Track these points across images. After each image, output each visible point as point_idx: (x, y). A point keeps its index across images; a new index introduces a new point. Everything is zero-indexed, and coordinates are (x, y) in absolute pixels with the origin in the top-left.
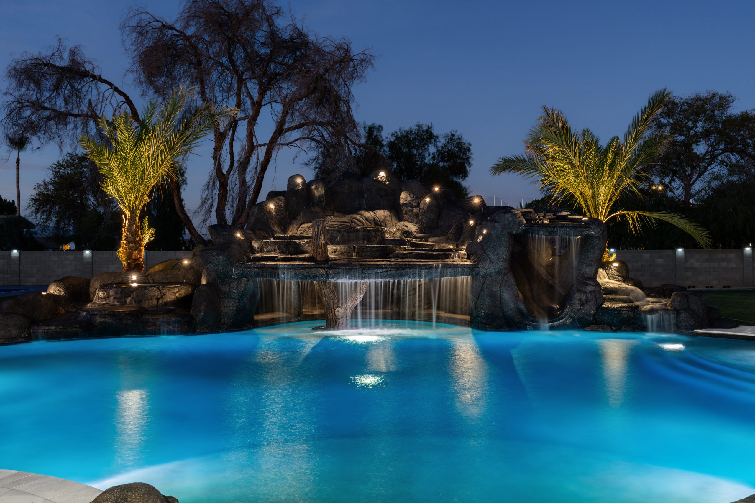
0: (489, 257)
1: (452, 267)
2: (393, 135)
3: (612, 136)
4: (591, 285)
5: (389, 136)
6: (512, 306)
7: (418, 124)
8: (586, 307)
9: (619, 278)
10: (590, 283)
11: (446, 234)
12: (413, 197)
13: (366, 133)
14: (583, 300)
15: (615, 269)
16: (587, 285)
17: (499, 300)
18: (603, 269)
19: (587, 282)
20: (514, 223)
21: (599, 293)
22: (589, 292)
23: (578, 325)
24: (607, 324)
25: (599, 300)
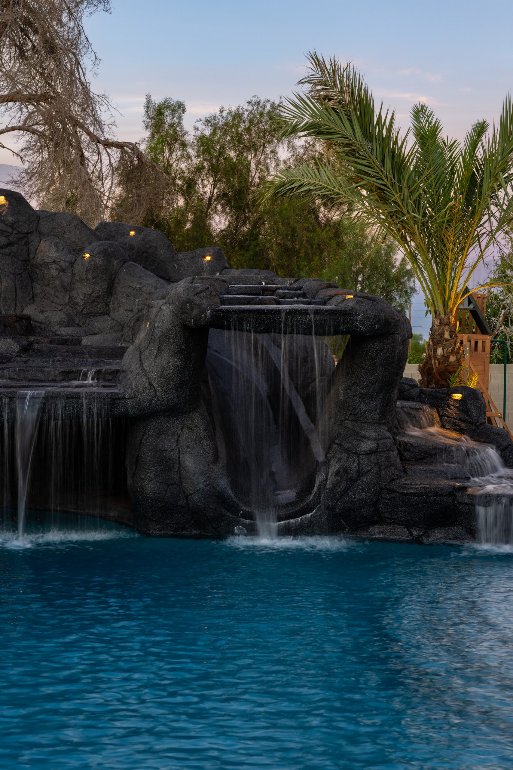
0: (148, 378)
2: (208, 121)
5: (200, 126)
6: (201, 482)
7: (254, 100)
8: (358, 487)
9: (463, 425)
10: (368, 434)
12: (63, 250)
13: (149, 117)
14: (351, 473)
15: (457, 405)
16: (361, 438)
17: (176, 470)
18: (432, 406)
19: (364, 433)
20: (190, 306)
21: (386, 458)
22: (365, 454)
23: (344, 525)
24: (403, 525)
25: (386, 472)
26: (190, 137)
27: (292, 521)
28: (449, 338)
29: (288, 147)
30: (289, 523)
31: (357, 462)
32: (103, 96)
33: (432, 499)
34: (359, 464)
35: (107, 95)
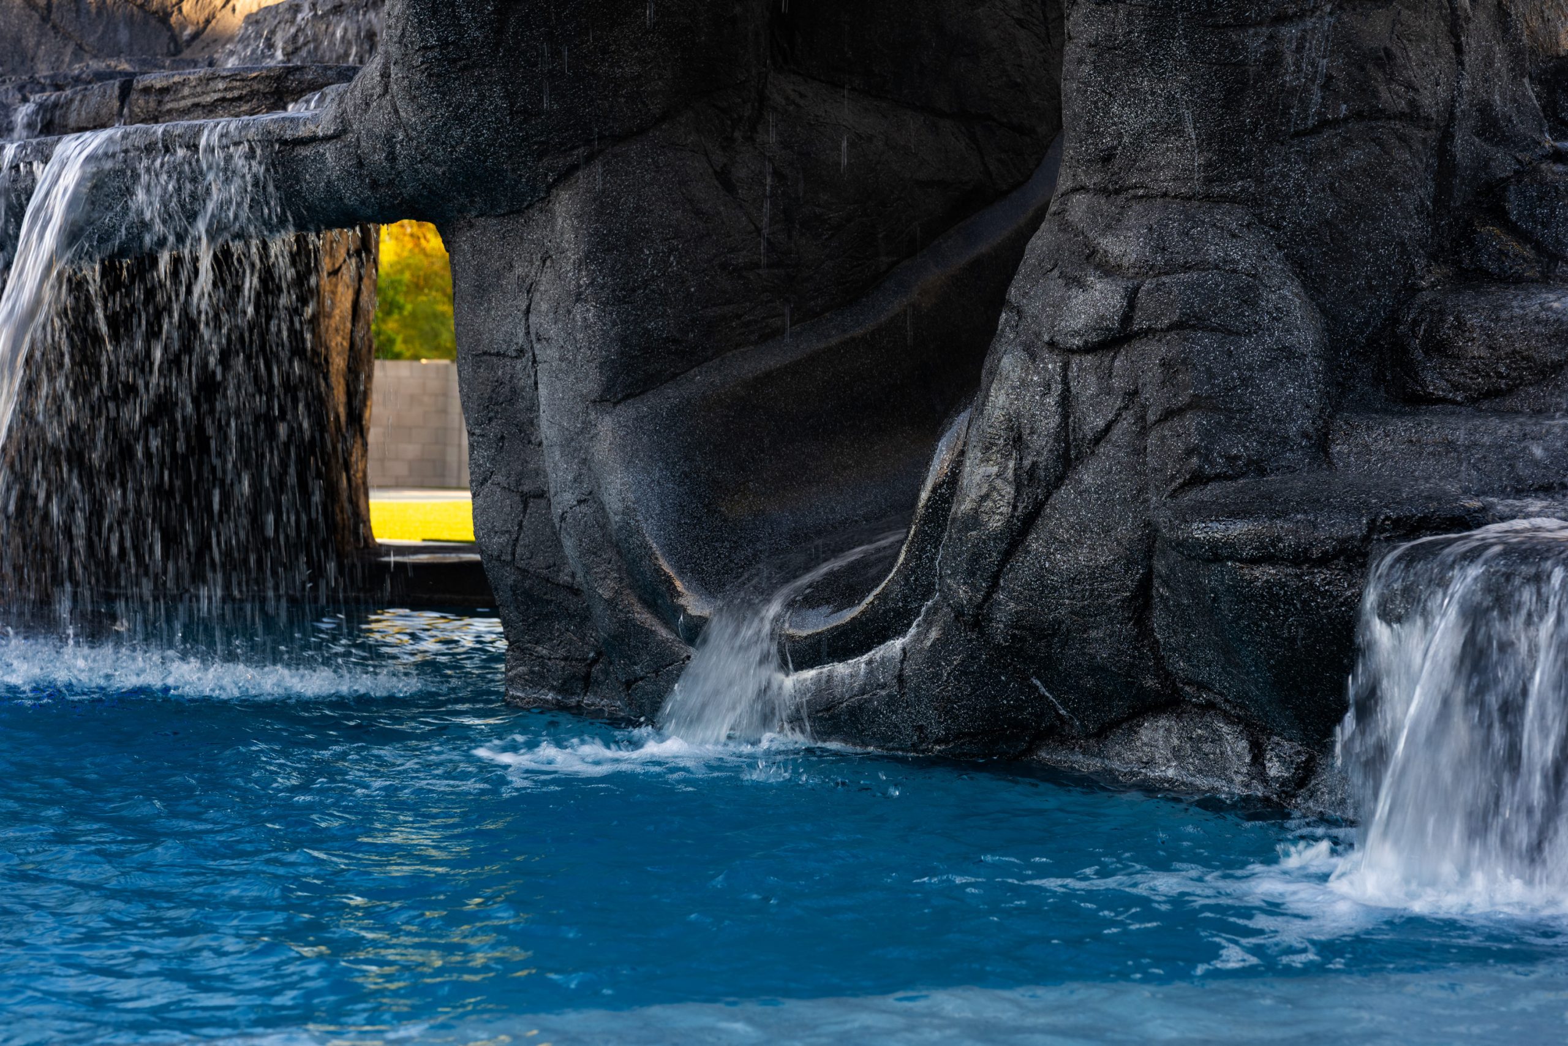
4: (1108, 269)
8: (1062, 518)
10: (1117, 249)
14: (1034, 443)
21: (1164, 364)
22: (1088, 349)
23: (1056, 709)
24: (1240, 720)
25: (1163, 438)
27: (841, 669)
30: (830, 678)
31: (1057, 389)
33: (1264, 573)
34: (1066, 401)
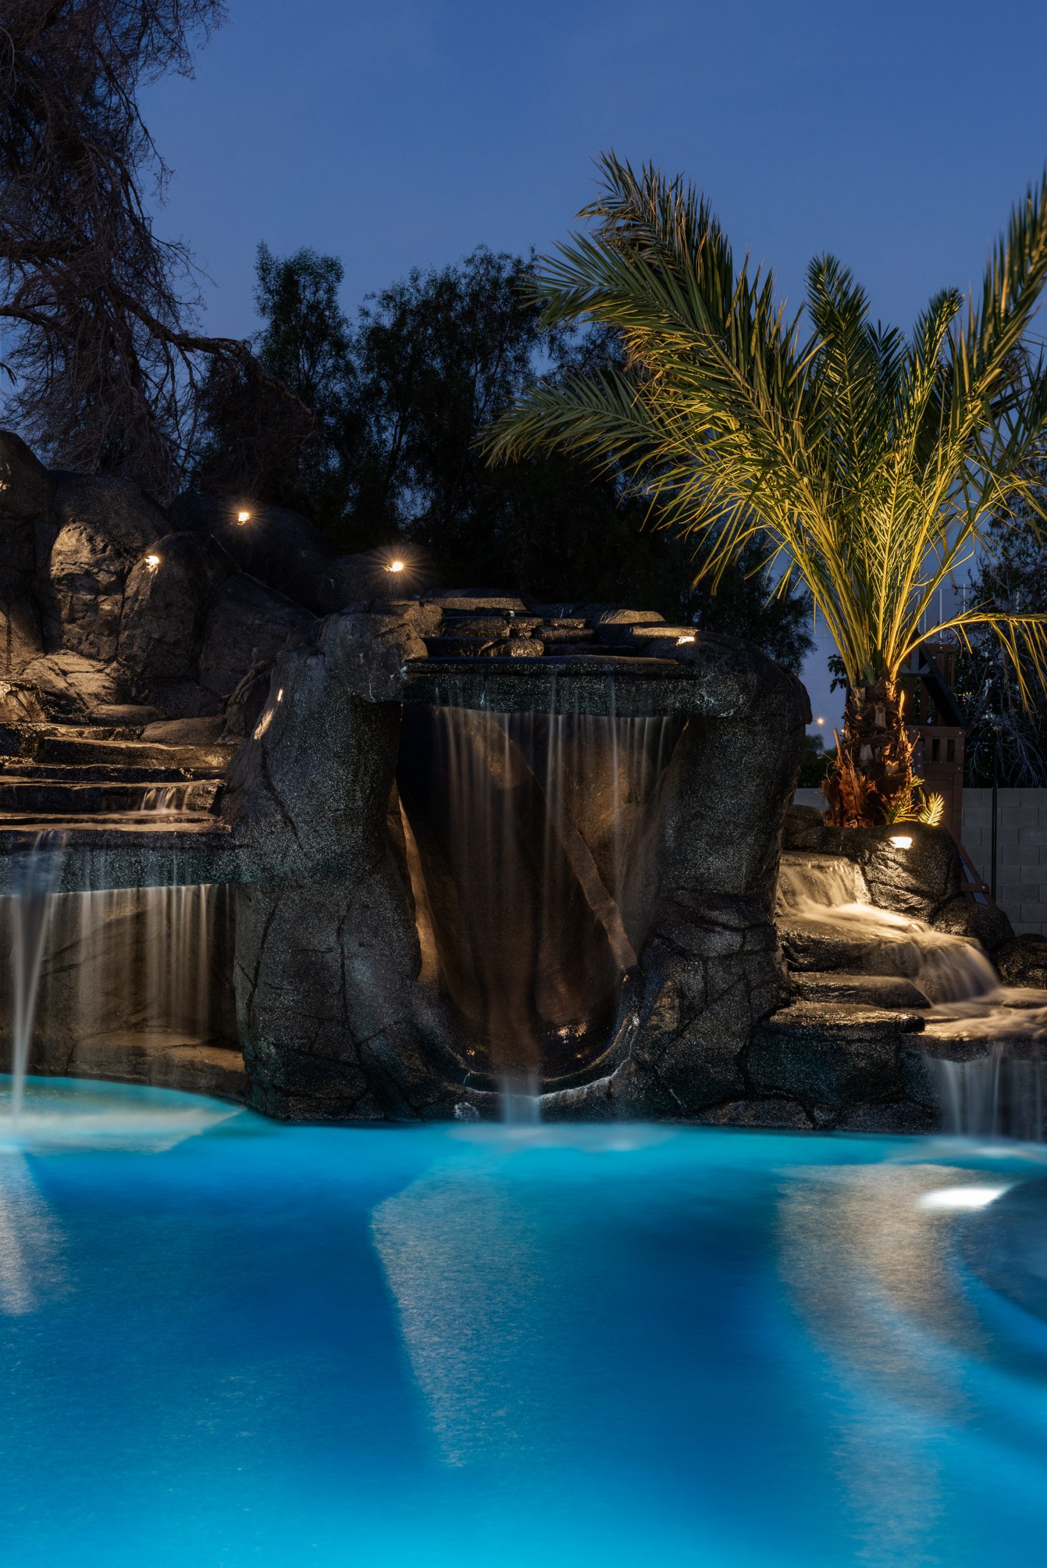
0: (280, 804)
1: (117, 846)
2: (388, 299)
3: (935, 292)
4: (726, 927)
5: (373, 307)
6: (388, 1017)
7: (481, 253)
8: (704, 1024)
9: (914, 900)
10: (723, 918)
11: (221, 706)
12: (104, 550)
14: (690, 994)
15: (901, 859)
16: (709, 926)
17: (337, 988)
18: (853, 860)
19: (714, 914)
20: (365, 656)
22: (719, 958)
23: (676, 1101)
24: (794, 1100)
25: (760, 993)
26: (354, 330)
27: (570, 1091)
28: (884, 725)
29: (551, 349)
30: (565, 1095)
31: (701, 973)
32: (178, 247)
33: (854, 1045)
34: (706, 978)
35: (184, 242)
